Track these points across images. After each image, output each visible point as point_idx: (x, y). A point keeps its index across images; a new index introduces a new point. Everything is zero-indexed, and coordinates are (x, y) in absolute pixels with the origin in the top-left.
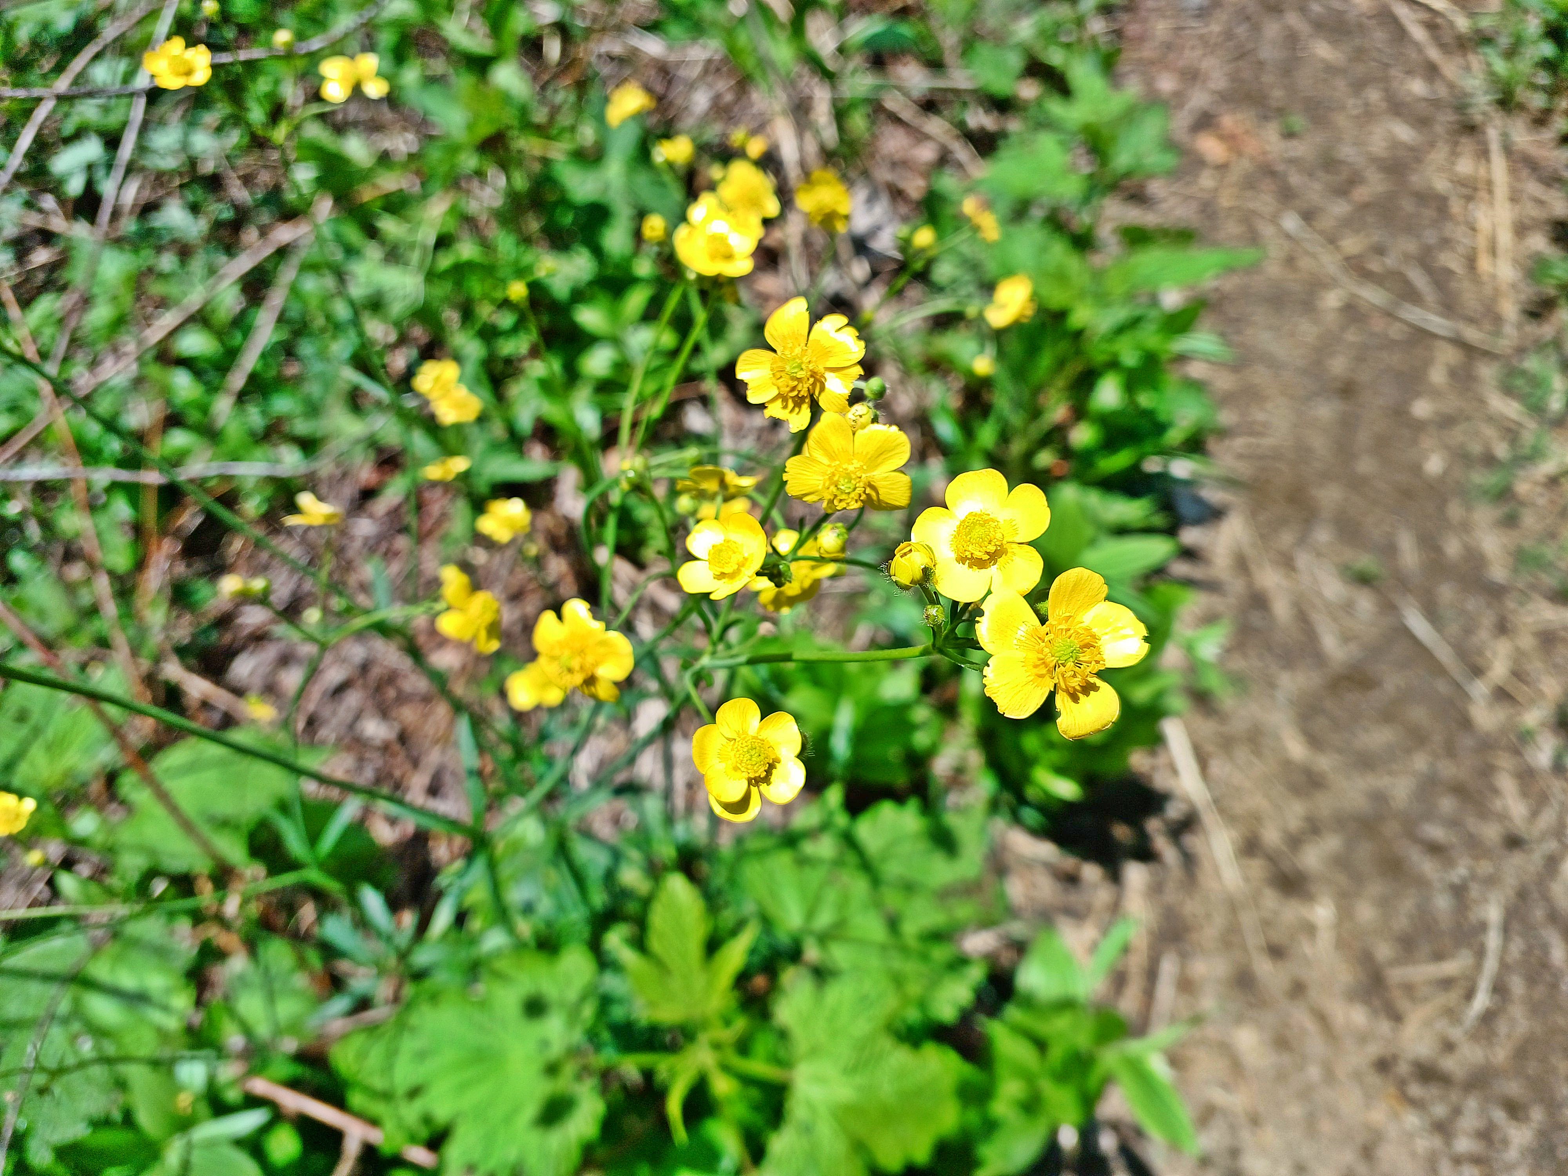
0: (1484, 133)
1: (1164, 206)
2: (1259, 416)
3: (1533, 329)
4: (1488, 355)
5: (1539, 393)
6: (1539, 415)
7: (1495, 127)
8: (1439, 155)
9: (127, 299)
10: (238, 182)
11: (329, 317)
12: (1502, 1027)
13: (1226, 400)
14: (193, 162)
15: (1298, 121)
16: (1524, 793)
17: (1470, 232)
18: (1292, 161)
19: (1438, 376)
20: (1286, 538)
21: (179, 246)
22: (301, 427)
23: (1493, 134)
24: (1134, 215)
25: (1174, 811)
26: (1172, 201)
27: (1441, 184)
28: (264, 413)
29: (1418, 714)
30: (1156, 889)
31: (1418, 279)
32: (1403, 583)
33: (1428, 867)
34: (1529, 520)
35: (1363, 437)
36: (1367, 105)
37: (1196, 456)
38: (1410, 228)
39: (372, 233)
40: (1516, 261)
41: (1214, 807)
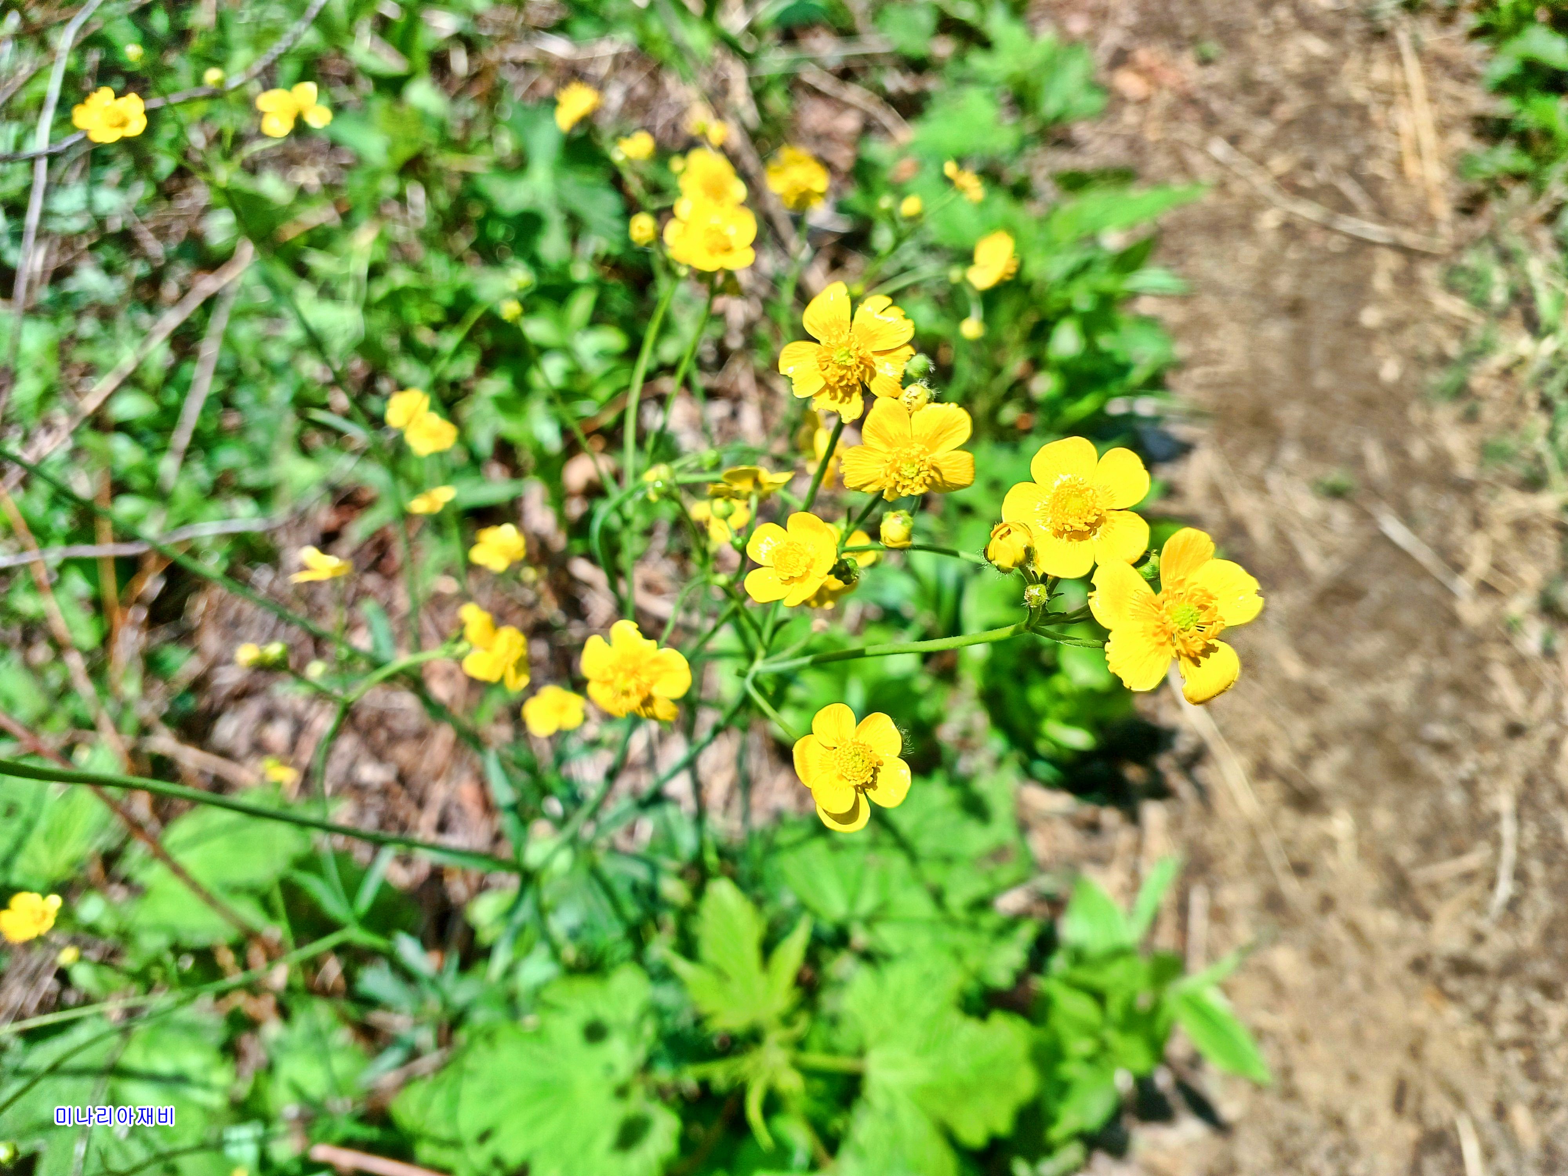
0: (1393, 37)
1: (1091, 148)
2: (1212, 344)
3: (1469, 226)
4: (1426, 256)
5: (1481, 287)
6: (1485, 310)
7: (1404, 30)
8: (1353, 65)
9: (52, 369)
10: (150, 236)
11: (263, 363)
12: (1527, 912)
13: (1177, 332)
14: (101, 222)
15: (1212, 47)
16: (1520, 681)
17: (1393, 137)
18: (1211, 88)
19: (1382, 283)
20: (1256, 462)
21: (97, 308)
22: (251, 478)
23: (1403, 37)
24: (1065, 161)
25: (1183, 745)
26: (1098, 142)
27: (1359, 93)
28: (210, 468)
29: (1407, 618)
30: (1175, 825)
31: (1350, 189)
32: (1374, 490)
33: (1435, 765)
34: (1489, 413)
35: (1317, 353)
36: (1276, 23)
37: (1159, 392)
38: (1335, 139)
39: (302, 271)
40: (1441, 160)
41: (1220, 737)
